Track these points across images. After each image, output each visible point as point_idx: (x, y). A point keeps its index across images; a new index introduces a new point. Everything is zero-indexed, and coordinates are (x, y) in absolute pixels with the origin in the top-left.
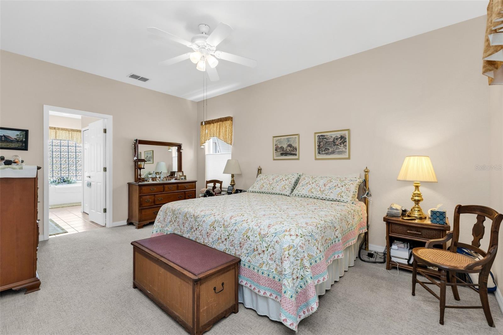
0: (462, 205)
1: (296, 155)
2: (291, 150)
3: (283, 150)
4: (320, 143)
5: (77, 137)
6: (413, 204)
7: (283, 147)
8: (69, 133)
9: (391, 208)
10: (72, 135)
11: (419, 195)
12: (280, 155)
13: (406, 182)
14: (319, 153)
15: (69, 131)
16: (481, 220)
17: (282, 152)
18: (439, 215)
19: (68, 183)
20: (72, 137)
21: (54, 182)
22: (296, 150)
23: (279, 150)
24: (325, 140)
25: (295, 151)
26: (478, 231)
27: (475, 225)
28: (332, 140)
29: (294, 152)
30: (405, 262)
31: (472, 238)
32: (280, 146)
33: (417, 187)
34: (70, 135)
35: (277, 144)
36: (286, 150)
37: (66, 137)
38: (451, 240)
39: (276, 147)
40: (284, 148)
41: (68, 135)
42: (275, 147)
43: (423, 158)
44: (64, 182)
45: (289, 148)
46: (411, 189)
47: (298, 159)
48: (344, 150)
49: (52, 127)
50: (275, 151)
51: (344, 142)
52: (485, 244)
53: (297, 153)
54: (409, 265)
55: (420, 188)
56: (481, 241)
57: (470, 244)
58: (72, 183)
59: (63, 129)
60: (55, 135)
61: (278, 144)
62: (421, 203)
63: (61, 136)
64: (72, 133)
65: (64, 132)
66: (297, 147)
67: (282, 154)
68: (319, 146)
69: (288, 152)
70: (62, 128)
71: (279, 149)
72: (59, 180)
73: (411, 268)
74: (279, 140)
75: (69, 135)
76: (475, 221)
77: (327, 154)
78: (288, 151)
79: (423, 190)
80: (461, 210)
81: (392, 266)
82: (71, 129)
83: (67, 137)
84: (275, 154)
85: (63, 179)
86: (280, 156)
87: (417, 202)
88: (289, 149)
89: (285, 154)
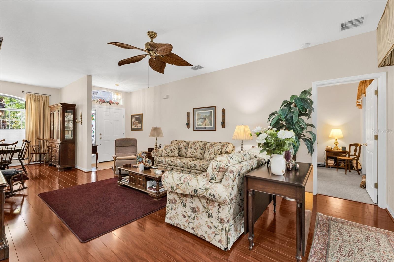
0: (351, 144)
6: (335, 145)
9: (327, 147)
11: (336, 142)
13: (332, 138)
16: (356, 147)
18: (344, 148)
26: (356, 150)
27: (355, 149)
30: (333, 165)
31: (354, 153)
33: (336, 139)
38: (348, 154)
43: (339, 129)
46: (334, 140)
52: (357, 154)
54: (334, 165)
55: (337, 140)
56: (356, 153)
57: (354, 154)
62: (337, 145)
73: (336, 166)
76: (355, 148)
79: (338, 141)
80: (351, 145)
81: (329, 167)
87: (336, 144)
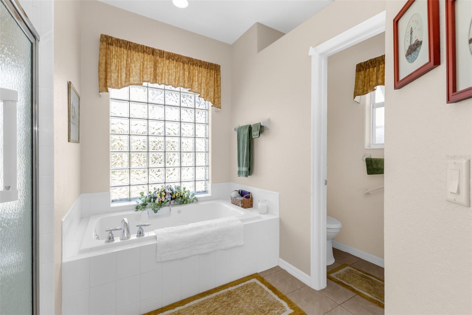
5: (200, 79)
8: (184, 69)
10: (189, 73)
15: (184, 63)
19: (182, 203)
20: (189, 78)
21: (150, 201)
34: (187, 73)
37: (177, 78)
41: (181, 72)
44: (172, 199)
49: (146, 47)
58: (190, 203)
59: (171, 57)
60: (152, 69)
63: (167, 75)
64: (189, 68)
65: (173, 64)
70: (168, 53)
72: (161, 196)
75: (184, 74)
82: (188, 58)
83: (179, 78)
85: (171, 192)
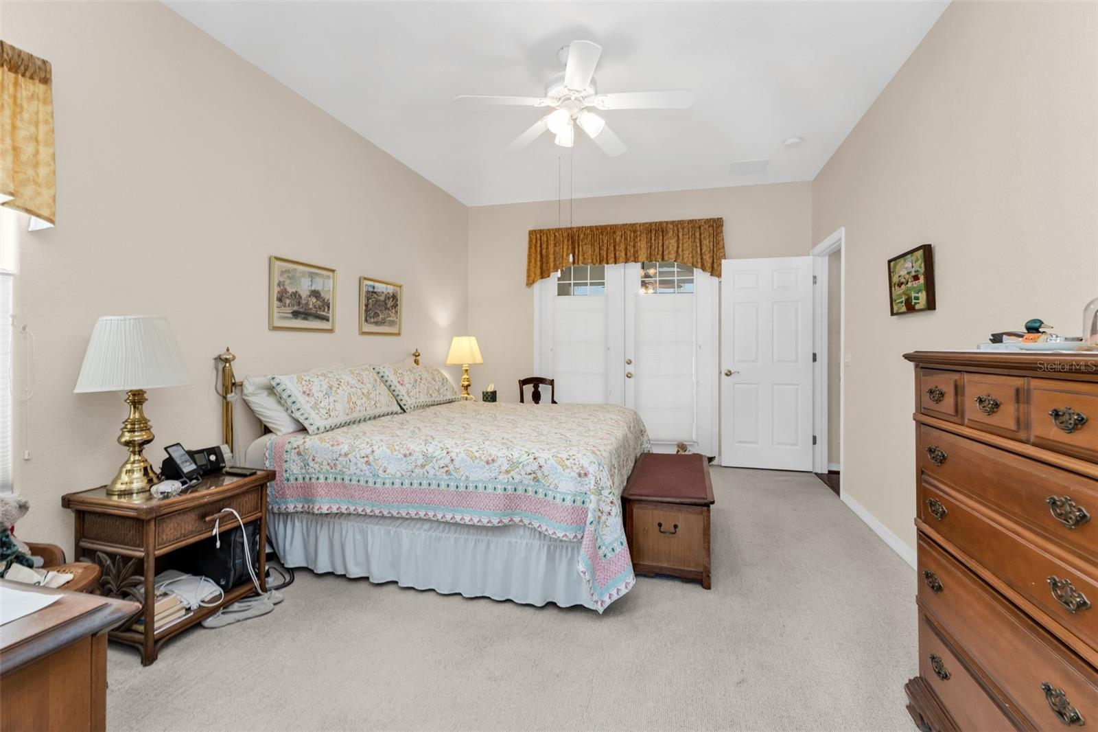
1: (328, 320)
2: (317, 306)
3: (299, 303)
4: (368, 301)
7: (299, 295)
12: (290, 315)
14: (366, 321)
17: (295, 308)
22: (329, 307)
23: (288, 301)
24: (375, 295)
25: (326, 310)
28: (382, 298)
29: (324, 311)
32: (291, 290)
35: (284, 282)
36: (306, 304)
39: (279, 289)
40: (301, 297)
42: (276, 289)
45: (314, 300)
47: (331, 331)
48: (395, 319)
50: (276, 303)
51: (395, 306)
53: (330, 315)
61: (286, 283)
66: (331, 301)
67: (296, 314)
68: (367, 306)
69: (311, 309)
71: (288, 298)
74: (288, 271)
76: (533, 389)
77: (376, 323)
78: (311, 306)
84: (276, 310)
86: (290, 318)
88: (313, 304)
89: (303, 316)
